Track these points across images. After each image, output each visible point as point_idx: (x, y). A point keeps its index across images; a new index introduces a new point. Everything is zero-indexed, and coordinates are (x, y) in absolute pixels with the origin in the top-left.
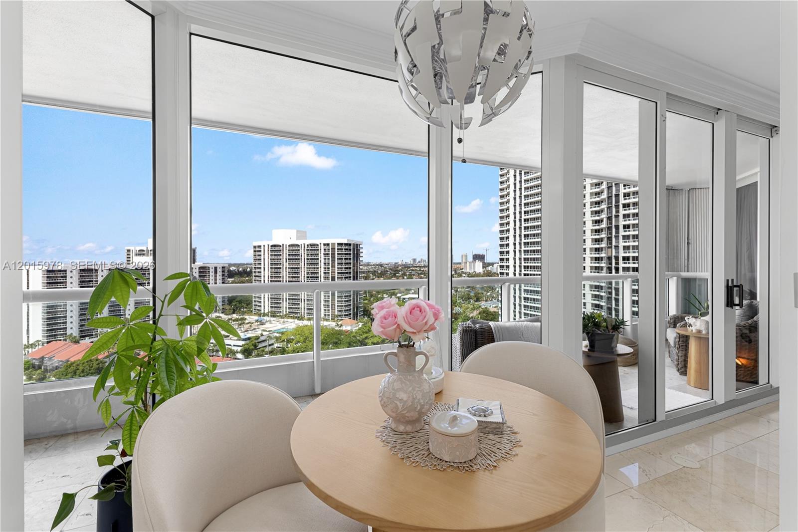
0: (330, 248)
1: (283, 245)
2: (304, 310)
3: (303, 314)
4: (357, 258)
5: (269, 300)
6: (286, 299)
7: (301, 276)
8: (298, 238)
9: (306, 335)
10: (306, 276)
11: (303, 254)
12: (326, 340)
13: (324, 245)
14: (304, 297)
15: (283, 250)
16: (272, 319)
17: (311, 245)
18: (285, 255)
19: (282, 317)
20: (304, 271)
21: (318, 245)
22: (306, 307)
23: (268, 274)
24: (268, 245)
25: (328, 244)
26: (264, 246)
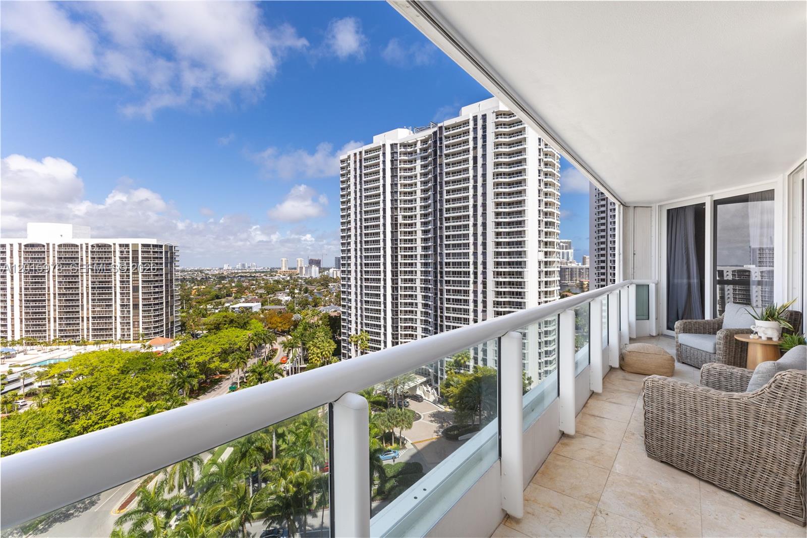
0: (131, 250)
1: (48, 244)
2: (88, 332)
3: (85, 337)
4: (171, 263)
5: (21, 321)
6: (55, 318)
7: (82, 286)
8: (75, 236)
9: (94, 364)
10: (90, 286)
11: (85, 259)
12: (127, 368)
13: (120, 245)
14: (88, 314)
15: (48, 252)
16: (28, 348)
17: (98, 246)
18: (52, 259)
19: (47, 344)
20: (87, 280)
21: (110, 246)
22: (91, 328)
23: (20, 284)
24: (20, 244)
25: (127, 246)
26: (11, 245)
